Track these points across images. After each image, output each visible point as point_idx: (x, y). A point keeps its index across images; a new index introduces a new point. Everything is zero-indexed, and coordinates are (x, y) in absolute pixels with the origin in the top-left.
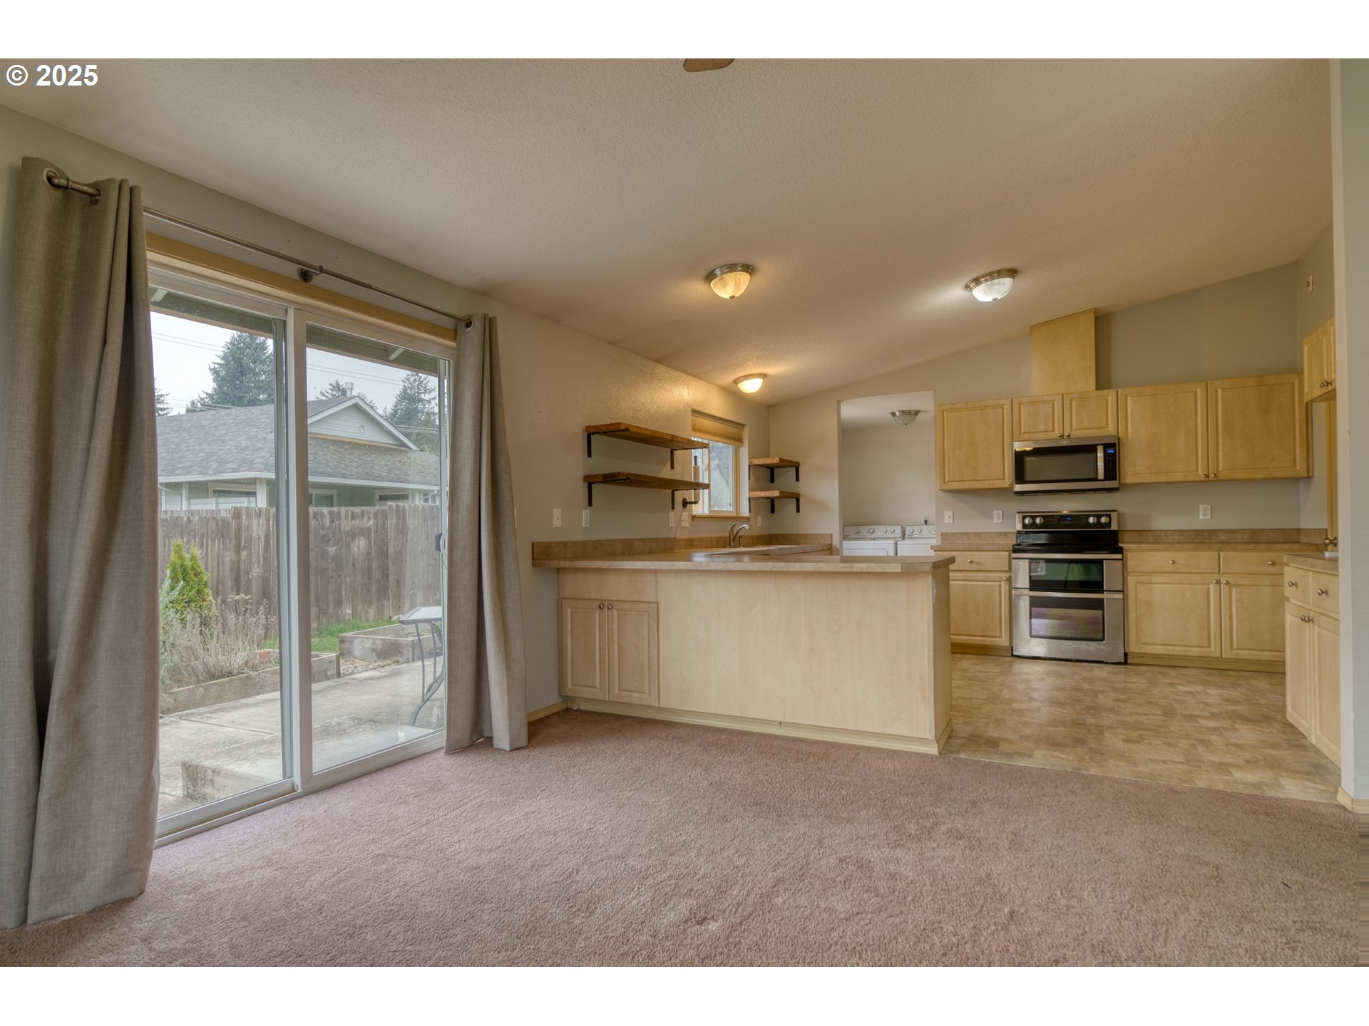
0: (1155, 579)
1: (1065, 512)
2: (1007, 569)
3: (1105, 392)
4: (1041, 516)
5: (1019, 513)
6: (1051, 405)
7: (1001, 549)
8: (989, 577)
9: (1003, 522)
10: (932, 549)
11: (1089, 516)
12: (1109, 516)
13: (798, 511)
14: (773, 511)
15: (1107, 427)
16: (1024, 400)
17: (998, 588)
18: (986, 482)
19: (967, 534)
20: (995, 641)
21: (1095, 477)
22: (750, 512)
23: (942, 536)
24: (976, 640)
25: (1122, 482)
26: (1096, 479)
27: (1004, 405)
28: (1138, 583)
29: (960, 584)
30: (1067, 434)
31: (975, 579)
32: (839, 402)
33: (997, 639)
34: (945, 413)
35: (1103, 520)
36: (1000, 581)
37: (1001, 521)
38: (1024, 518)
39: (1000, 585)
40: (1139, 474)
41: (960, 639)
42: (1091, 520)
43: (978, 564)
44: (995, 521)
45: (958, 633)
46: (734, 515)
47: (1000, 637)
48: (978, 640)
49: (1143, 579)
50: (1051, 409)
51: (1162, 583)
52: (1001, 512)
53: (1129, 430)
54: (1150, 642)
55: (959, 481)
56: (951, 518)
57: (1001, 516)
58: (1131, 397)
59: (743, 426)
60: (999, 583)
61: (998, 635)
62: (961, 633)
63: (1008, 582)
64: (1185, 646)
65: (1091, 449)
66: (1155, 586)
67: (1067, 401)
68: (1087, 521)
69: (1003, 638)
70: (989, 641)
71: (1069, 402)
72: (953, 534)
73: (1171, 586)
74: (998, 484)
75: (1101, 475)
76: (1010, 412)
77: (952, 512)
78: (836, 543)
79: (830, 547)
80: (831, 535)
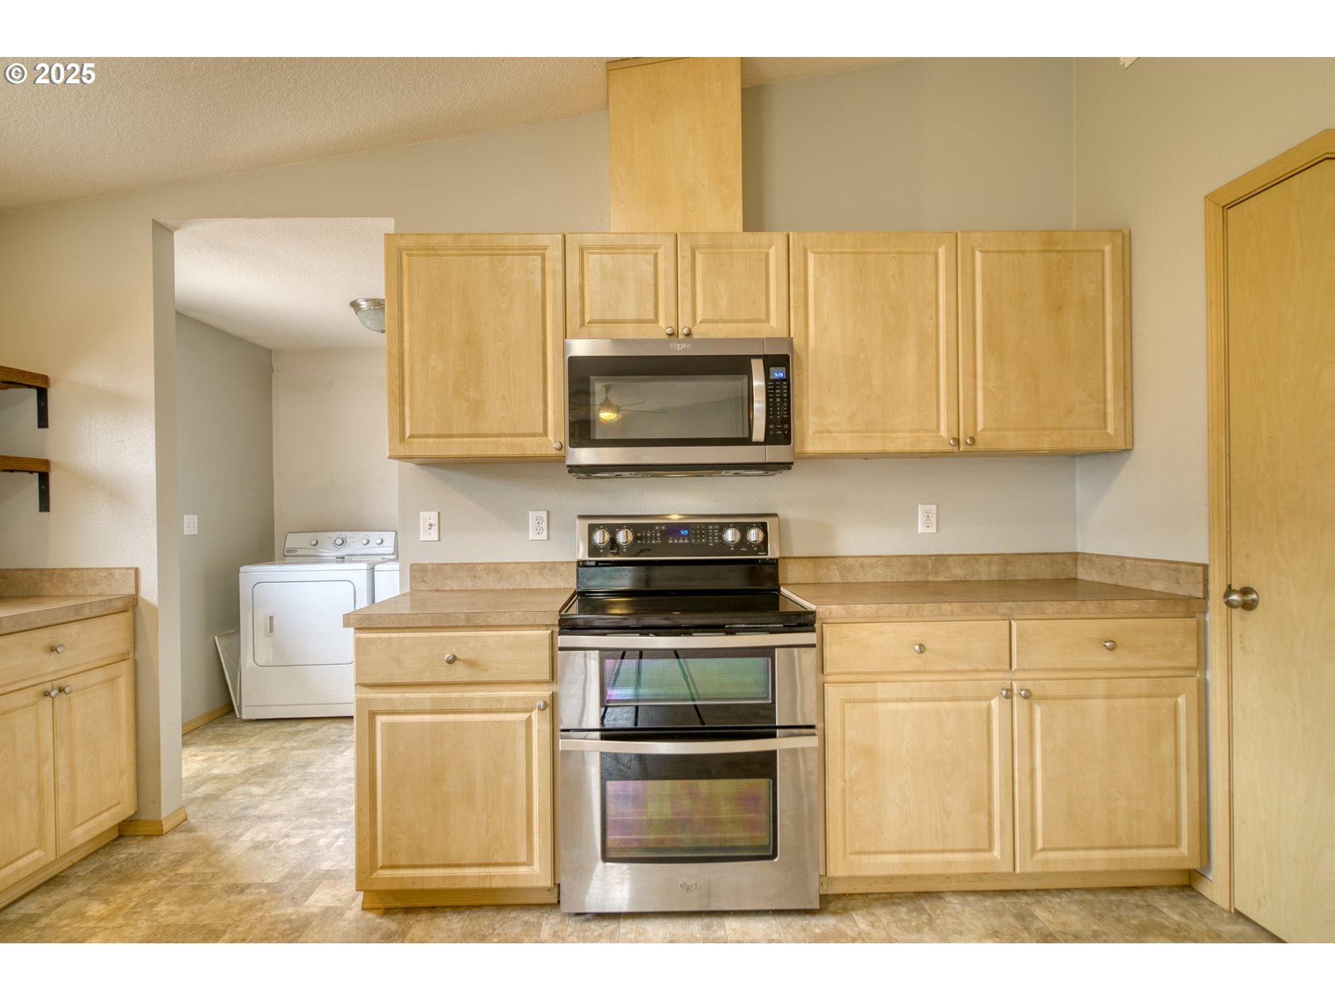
0: (883, 690)
1: (675, 518)
2: (547, 677)
3: (763, 237)
4: (629, 526)
5: (581, 517)
6: (650, 258)
7: (531, 622)
8: (500, 700)
9: (548, 539)
10: (346, 624)
11: (723, 527)
12: (763, 526)
13: (45, 507)
15: (768, 320)
16: (590, 239)
17: (522, 732)
18: (503, 440)
19: (470, 568)
20: (515, 877)
21: (747, 435)
23: (411, 570)
24: (464, 878)
25: (797, 450)
26: (747, 441)
27: (545, 248)
28: (849, 701)
29: (423, 723)
30: (685, 331)
31: (466, 706)
32: (163, 232)
33: (522, 870)
34: (405, 257)
35: (754, 535)
36: (530, 710)
37: (544, 536)
38: (592, 529)
39: (528, 722)
40: (830, 432)
41: (422, 879)
42: (730, 536)
43: (471, 664)
44: (532, 535)
45: (417, 862)
47: (529, 863)
48: (471, 876)
49: (858, 691)
50: (651, 268)
51: (897, 700)
52: (544, 515)
53: (812, 329)
54: (873, 849)
55: (439, 436)
56: (435, 528)
57: (544, 525)
58: (812, 252)
60: (525, 716)
61: (523, 859)
62: (426, 862)
63: (548, 711)
64: (943, 851)
65: (736, 366)
66: (881, 707)
67: (684, 252)
68: (721, 537)
69: (536, 866)
70: (499, 877)
71: (689, 254)
72: (439, 568)
73: (916, 705)
74: (531, 447)
75: (759, 433)
76: (560, 267)
77: (436, 514)
78: (150, 591)
79: (132, 604)
80: (137, 570)
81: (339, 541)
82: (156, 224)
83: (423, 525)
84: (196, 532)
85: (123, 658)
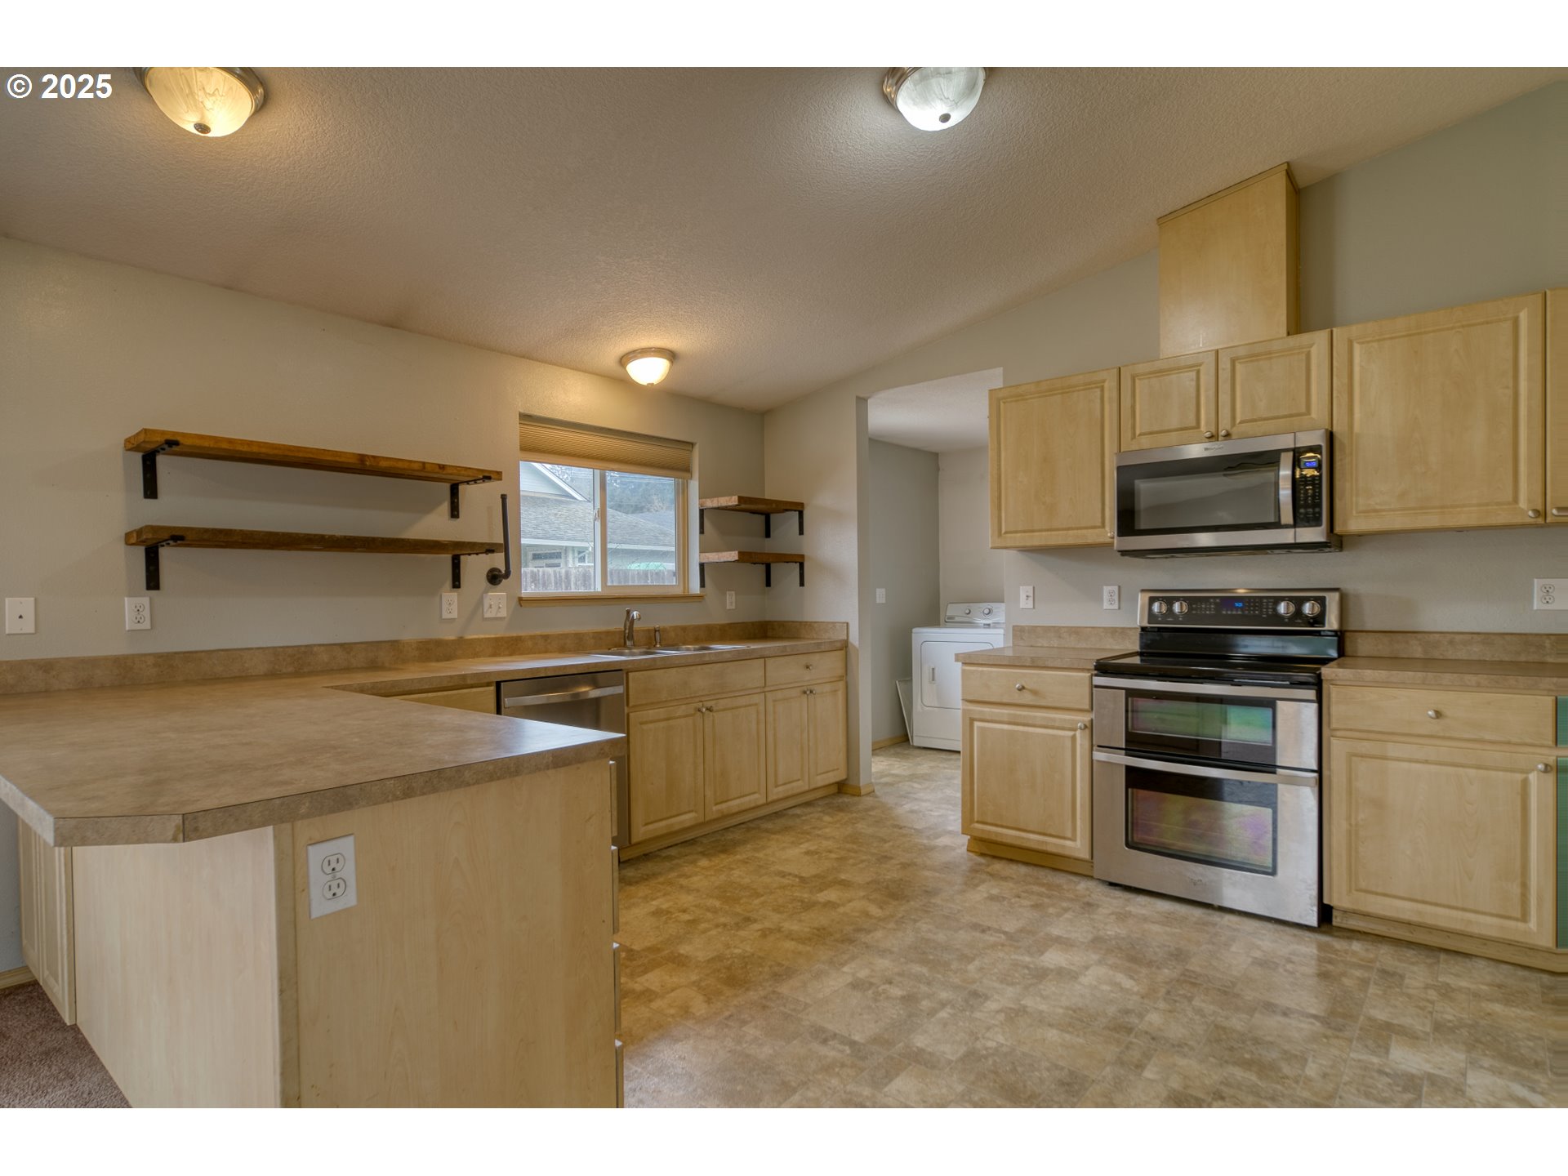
0: (1392, 750)
1: (1241, 592)
2: (1087, 707)
3: (1304, 338)
4: (1185, 599)
5: (1143, 591)
6: (1193, 375)
7: (1076, 666)
8: (1054, 720)
9: (1119, 608)
10: (957, 660)
11: (1278, 600)
12: (1322, 601)
13: (802, 584)
14: (768, 584)
15: (1308, 412)
16: (1142, 368)
17: (1068, 743)
18: (1071, 532)
19: (1056, 631)
20: (1063, 847)
21: (1277, 520)
22: (703, 585)
23: (1013, 630)
24: (1029, 839)
25: (1338, 529)
26: (1277, 525)
27: (1104, 381)
28: (1355, 755)
29: (1002, 730)
30: (1223, 433)
31: (1030, 722)
32: (862, 402)
33: (1068, 843)
34: (1002, 404)
35: (1307, 609)
36: (1075, 730)
37: (1116, 606)
38: (1152, 600)
39: (1074, 738)
40: (1376, 511)
41: (1001, 834)
42: (1282, 608)
43: (1035, 693)
44: (1106, 605)
45: (999, 823)
46: (679, 591)
47: (1073, 839)
48: (1033, 840)
49: (1365, 747)
50: (1194, 383)
51: (1410, 761)
52: (1116, 588)
53: (1357, 415)
54: (1379, 890)
55: (1024, 532)
56: (1031, 599)
57: (1116, 597)
58: (1358, 343)
59: (692, 445)
60: (1071, 733)
61: (1069, 835)
62: (1005, 824)
63: (1087, 732)
64: (1464, 910)
65: (1269, 459)
66: (1392, 765)
67: (1225, 364)
68: (1275, 610)
69: (1078, 842)
70: (1052, 844)
71: (1229, 366)
72: (1033, 630)
73: (1433, 768)
74: (1092, 537)
75: (1287, 516)
76: (1115, 394)
77: (1031, 587)
78: (854, 639)
79: (845, 646)
80: (847, 624)
81: (987, 611)
82: (858, 398)
83: (1023, 596)
84: (884, 602)
85: (841, 678)
